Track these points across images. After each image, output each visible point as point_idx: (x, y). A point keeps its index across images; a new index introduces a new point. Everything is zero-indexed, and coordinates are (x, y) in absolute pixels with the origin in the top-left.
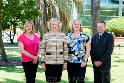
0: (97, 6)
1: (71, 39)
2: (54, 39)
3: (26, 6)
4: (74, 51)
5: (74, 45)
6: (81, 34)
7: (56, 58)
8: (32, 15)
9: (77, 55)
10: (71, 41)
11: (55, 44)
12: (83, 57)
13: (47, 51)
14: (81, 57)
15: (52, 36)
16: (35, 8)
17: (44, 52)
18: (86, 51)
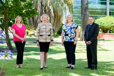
0: (86, 7)
1: (66, 27)
2: (44, 27)
3: (26, 7)
4: (68, 34)
5: (68, 31)
6: (72, 24)
7: (46, 38)
8: (31, 14)
9: (70, 37)
10: (66, 28)
11: (45, 30)
12: (73, 38)
13: (41, 34)
14: (72, 38)
15: (43, 25)
16: (33, 8)
17: (38, 35)
18: (76, 34)
